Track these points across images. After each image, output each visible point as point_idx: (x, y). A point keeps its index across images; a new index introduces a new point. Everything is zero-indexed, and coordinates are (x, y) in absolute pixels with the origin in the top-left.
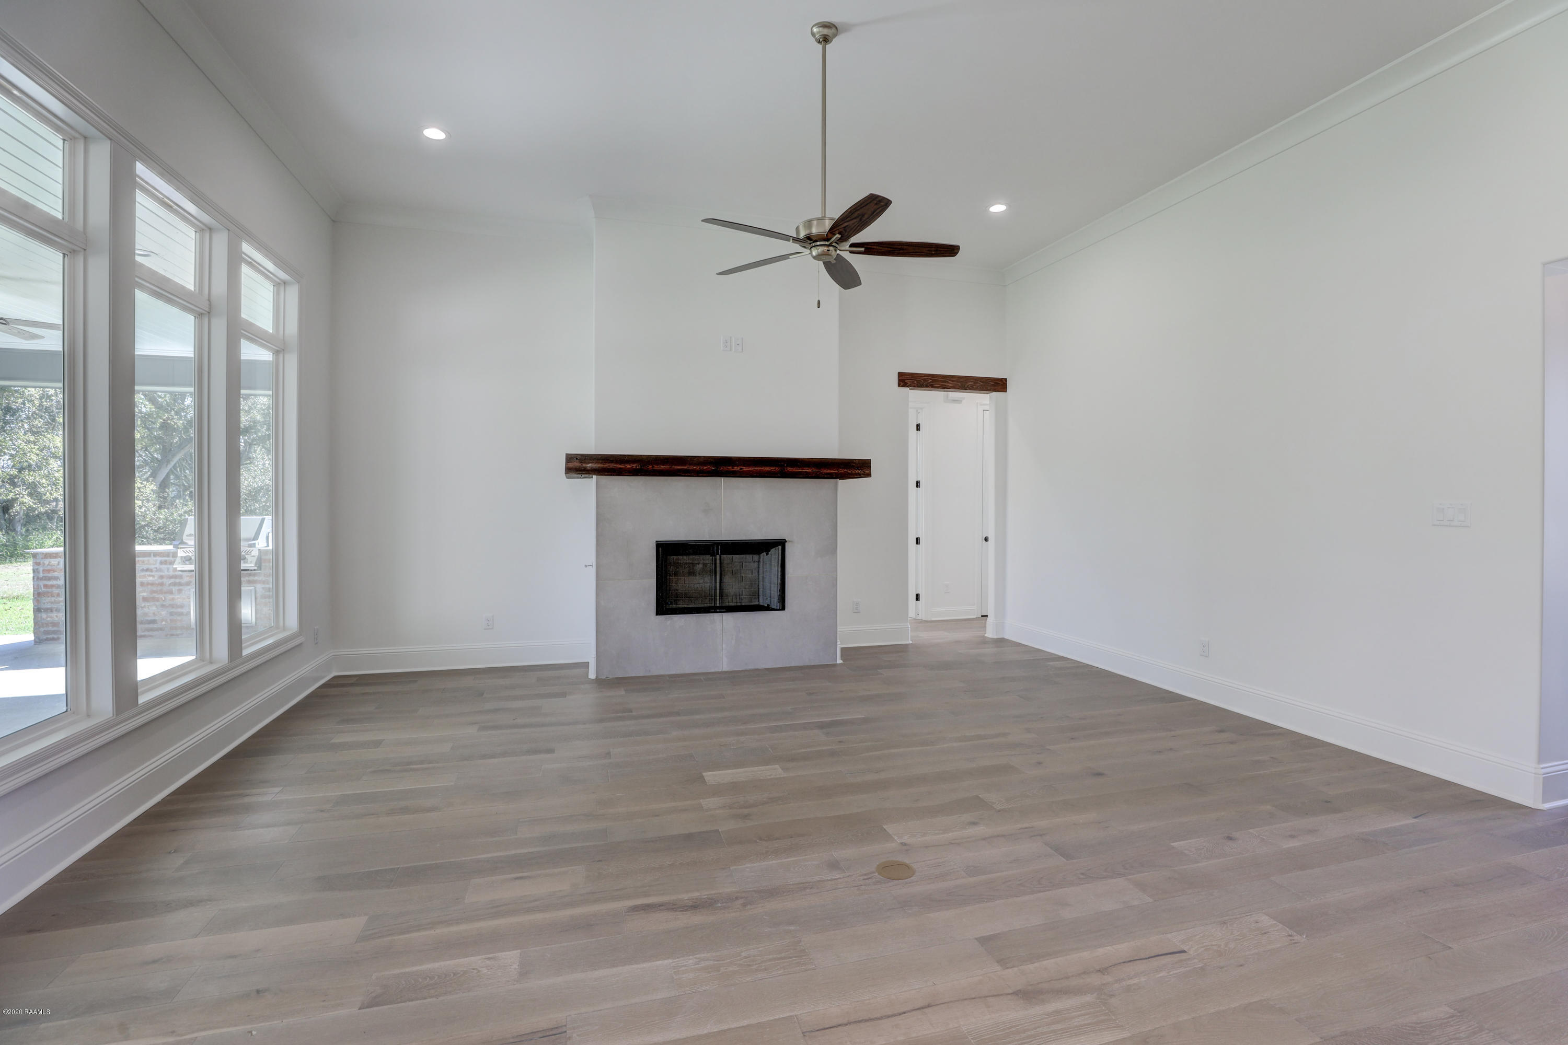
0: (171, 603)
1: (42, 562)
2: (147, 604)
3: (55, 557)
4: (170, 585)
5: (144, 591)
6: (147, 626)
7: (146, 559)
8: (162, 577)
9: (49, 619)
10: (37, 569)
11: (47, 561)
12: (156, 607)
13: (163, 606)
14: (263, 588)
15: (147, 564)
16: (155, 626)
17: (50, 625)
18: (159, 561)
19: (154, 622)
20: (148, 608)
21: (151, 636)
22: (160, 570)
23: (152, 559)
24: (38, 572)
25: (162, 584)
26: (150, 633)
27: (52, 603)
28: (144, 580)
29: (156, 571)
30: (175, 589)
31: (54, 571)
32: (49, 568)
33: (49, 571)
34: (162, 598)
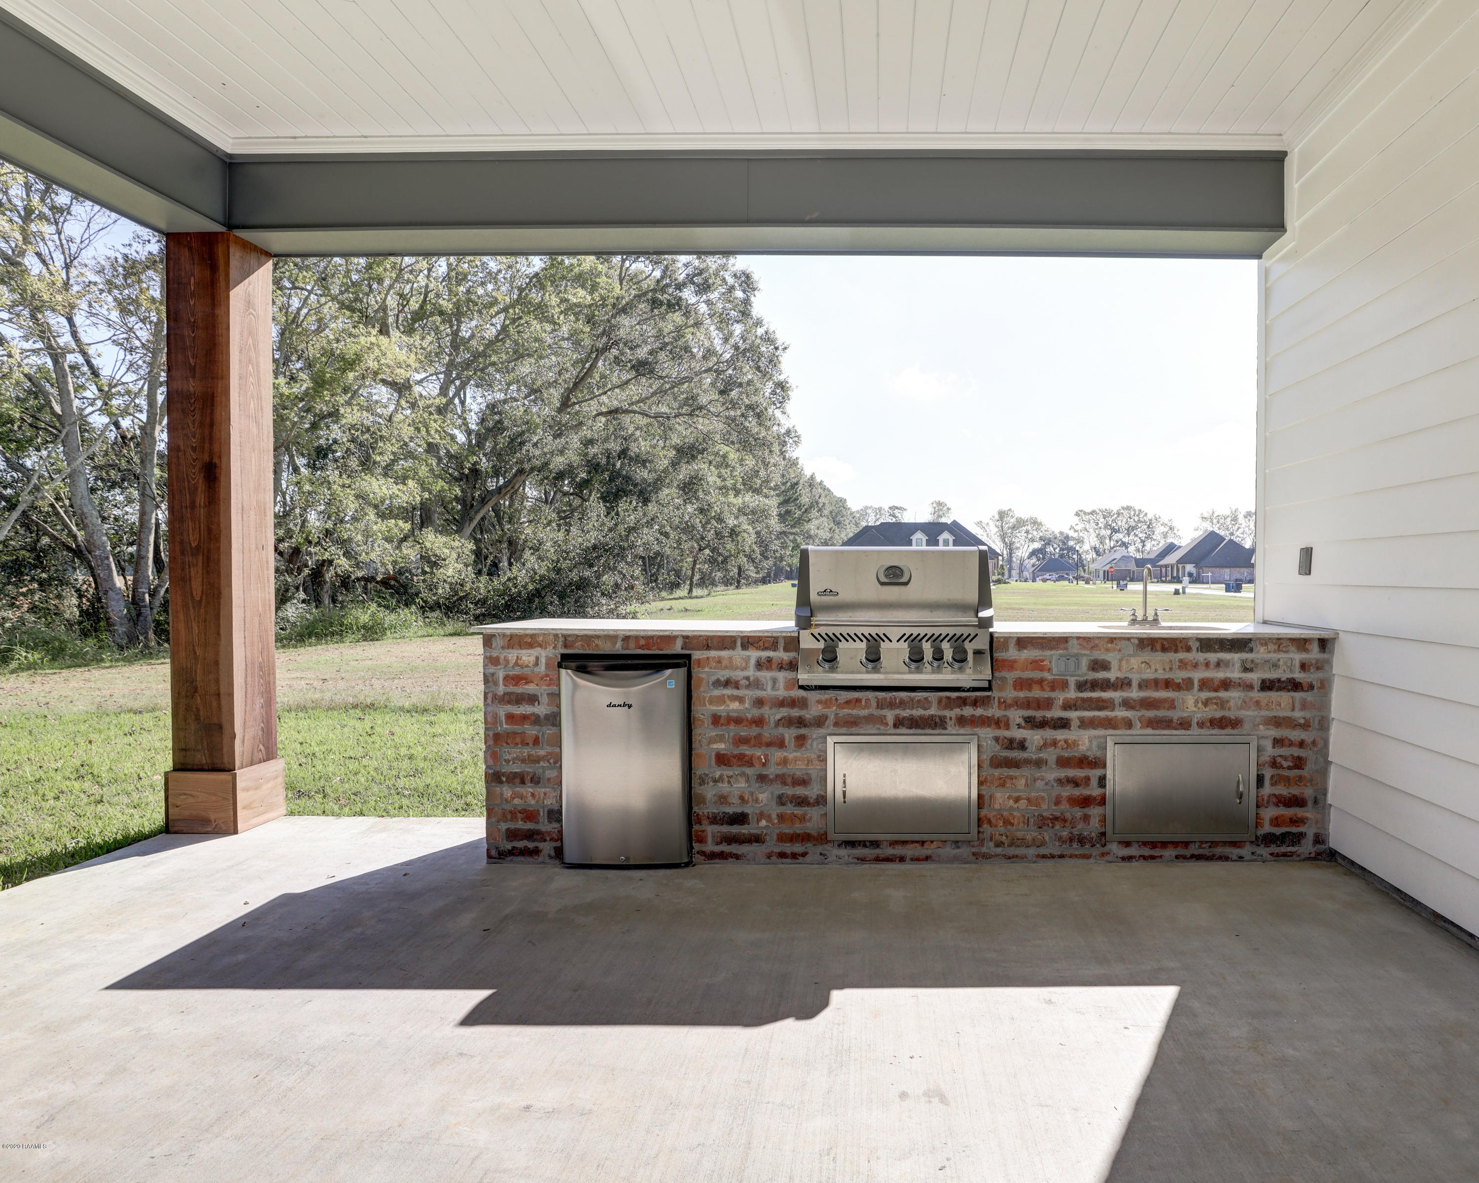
0: (780, 770)
1: (502, 657)
2: (726, 772)
3: (530, 646)
4: (778, 723)
5: (721, 739)
6: (725, 829)
7: (724, 653)
8: (759, 702)
9: (517, 801)
10: (493, 674)
11: (512, 655)
12: (748, 780)
13: (761, 779)
14: (998, 740)
15: (726, 668)
16: (744, 830)
17: (519, 815)
18: (753, 662)
19: (740, 819)
20: (729, 782)
21: (737, 857)
22: (756, 684)
23: (738, 654)
24: (496, 684)
25: (759, 722)
26: (734, 848)
27: (523, 761)
28: (721, 710)
29: (748, 687)
30: (789, 734)
31: (527, 681)
32: (517, 671)
33: (517, 680)
34: (759, 758)
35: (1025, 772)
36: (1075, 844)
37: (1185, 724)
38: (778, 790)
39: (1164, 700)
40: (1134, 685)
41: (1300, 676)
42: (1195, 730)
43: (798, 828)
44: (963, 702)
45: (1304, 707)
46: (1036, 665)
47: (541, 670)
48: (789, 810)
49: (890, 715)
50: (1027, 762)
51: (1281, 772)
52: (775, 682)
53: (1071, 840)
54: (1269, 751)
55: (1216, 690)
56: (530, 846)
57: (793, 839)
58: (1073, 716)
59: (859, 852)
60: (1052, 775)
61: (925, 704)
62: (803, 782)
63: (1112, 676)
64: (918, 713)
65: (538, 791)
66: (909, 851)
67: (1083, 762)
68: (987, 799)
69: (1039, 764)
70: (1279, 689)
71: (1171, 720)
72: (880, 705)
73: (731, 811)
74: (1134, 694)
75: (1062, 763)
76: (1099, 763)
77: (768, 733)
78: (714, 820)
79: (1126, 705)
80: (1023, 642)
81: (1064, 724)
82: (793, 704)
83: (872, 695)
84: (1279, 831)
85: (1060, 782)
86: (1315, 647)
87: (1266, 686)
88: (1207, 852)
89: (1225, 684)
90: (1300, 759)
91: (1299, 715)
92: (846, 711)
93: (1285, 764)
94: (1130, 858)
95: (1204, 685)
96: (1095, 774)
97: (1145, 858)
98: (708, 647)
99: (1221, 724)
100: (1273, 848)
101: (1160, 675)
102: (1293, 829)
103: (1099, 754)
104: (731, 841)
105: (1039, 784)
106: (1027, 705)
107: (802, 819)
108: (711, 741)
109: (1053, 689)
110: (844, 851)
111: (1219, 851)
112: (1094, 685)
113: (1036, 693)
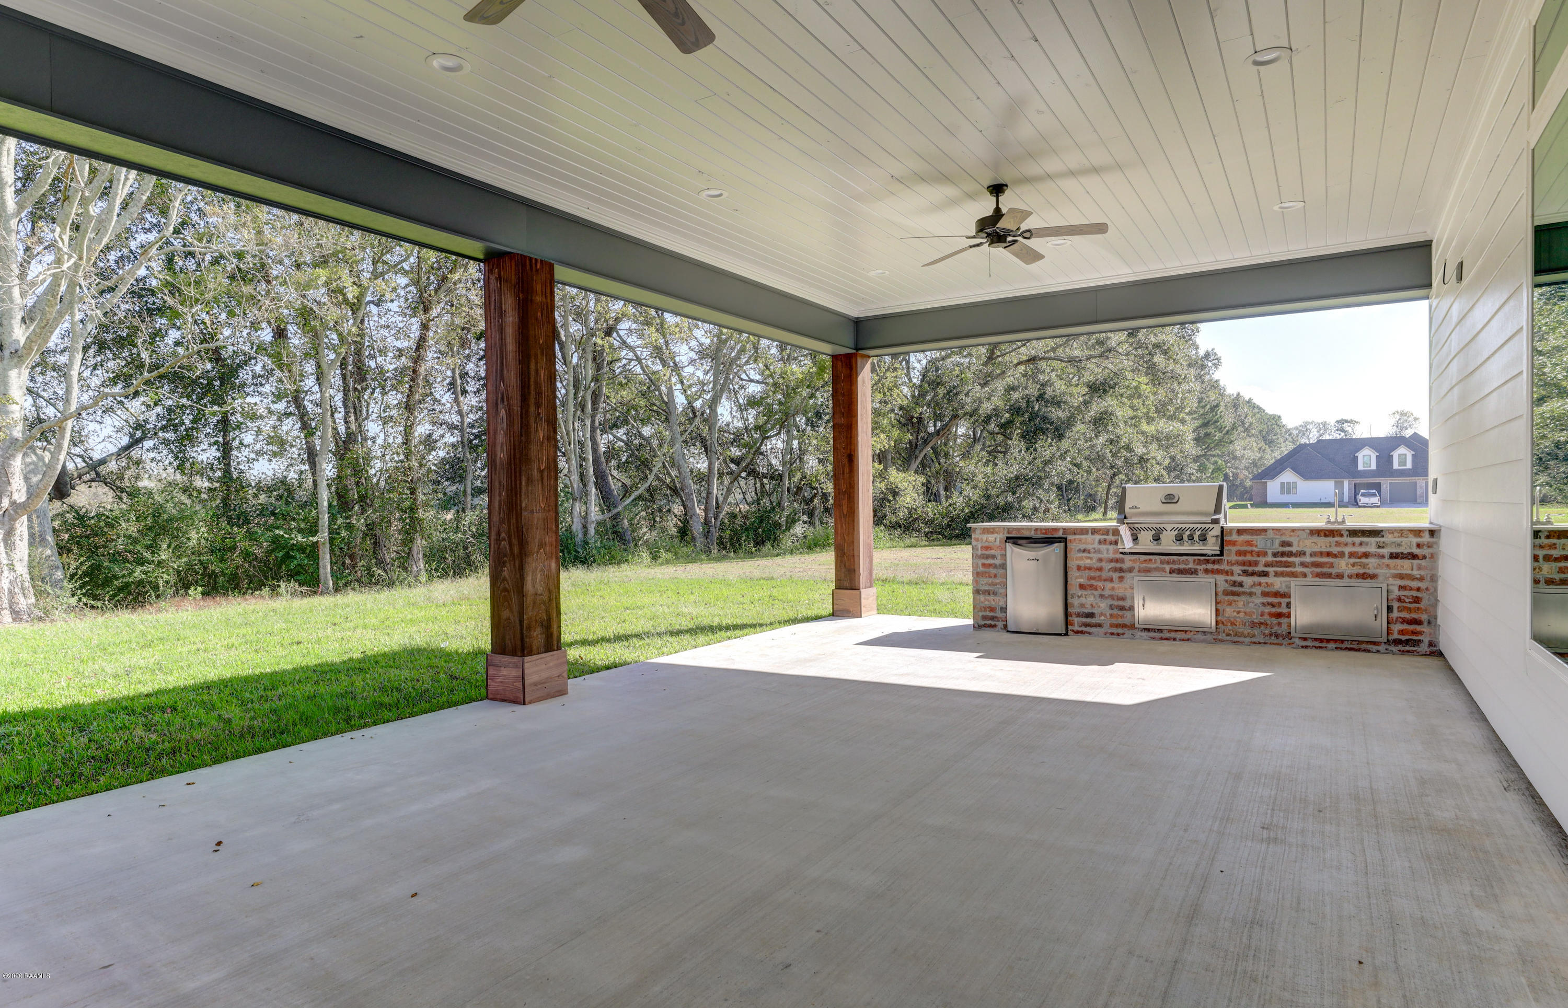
0: (1110, 593)
1: (980, 538)
2: (1084, 592)
3: (993, 533)
4: (1110, 570)
5: (1081, 577)
6: (1084, 620)
7: (1083, 537)
8: (1100, 560)
9: (986, 602)
10: (976, 545)
11: (984, 537)
12: (1095, 597)
13: (1102, 596)
14: (1226, 581)
15: (1084, 543)
16: (1093, 620)
17: (988, 609)
18: (1097, 541)
19: (1091, 615)
20: (1086, 597)
21: (1090, 633)
22: (1099, 551)
23: (1089, 537)
25: (1100, 569)
26: (1088, 629)
27: (990, 584)
28: (1081, 563)
29: (1094, 552)
30: (1115, 575)
31: (991, 548)
32: (987, 544)
33: (987, 548)
34: (1100, 586)
35: (1243, 598)
36: (1273, 638)
37: (1340, 576)
38: (1110, 602)
39: (1327, 563)
40: (1308, 554)
41: (1416, 551)
42: (1346, 579)
43: (1120, 621)
44: (1208, 562)
45: (1419, 568)
46: (1249, 543)
47: (998, 543)
48: (1115, 612)
49: (1167, 568)
50: (1244, 593)
51: (1404, 604)
52: (1108, 550)
53: (1271, 635)
54: (1396, 592)
55: (1360, 558)
56: (993, 623)
57: (1117, 626)
58: (1271, 570)
59: (1152, 634)
60: (1259, 600)
61: (1186, 563)
62: (1123, 599)
63: (1294, 549)
64: (1182, 566)
65: (997, 598)
66: (1179, 636)
67: (1277, 594)
68: (1221, 611)
69: (1251, 594)
70: (1402, 558)
71: (1331, 574)
72: (1162, 562)
73: (1086, 611)
74: (1308, 559)
75: (1265, 594)
76: (1286, 595)
77: (1105, 574)
78: (1078, 615)
79: (1303, 564)
80: (1240, 531)
81: (1265, 574)
82: (1117, 561)
83: (1157, 557)
84: (1404, 638)
85: (1263, 604)
86: (1427, 535)
87: (1393, 556)
88: (1356, 646)
89: (1366, 555)
90: (1417, 597)
91: (1416, 573)
92: (1144, 565)
93: (1407, 600)
94: (1306, 647)
95: (1352, 555)
96: (1284, 601)
97: (1316, 647)
98: (1075, 534)
99: (1364, 576)
100: (1400, 647)
101: (1324, 549)
102: (1415, 638)
103: (1286, 590)
104: (1086, 625)
105: (1251, 605)
106: (1244, 564)
107: (1122, 617)
108: (1077, 578)
109: (1258, 556)
110: (1144, 634)
111: (1363, 646)
112: (1283, 554)
113: (1249, 558)
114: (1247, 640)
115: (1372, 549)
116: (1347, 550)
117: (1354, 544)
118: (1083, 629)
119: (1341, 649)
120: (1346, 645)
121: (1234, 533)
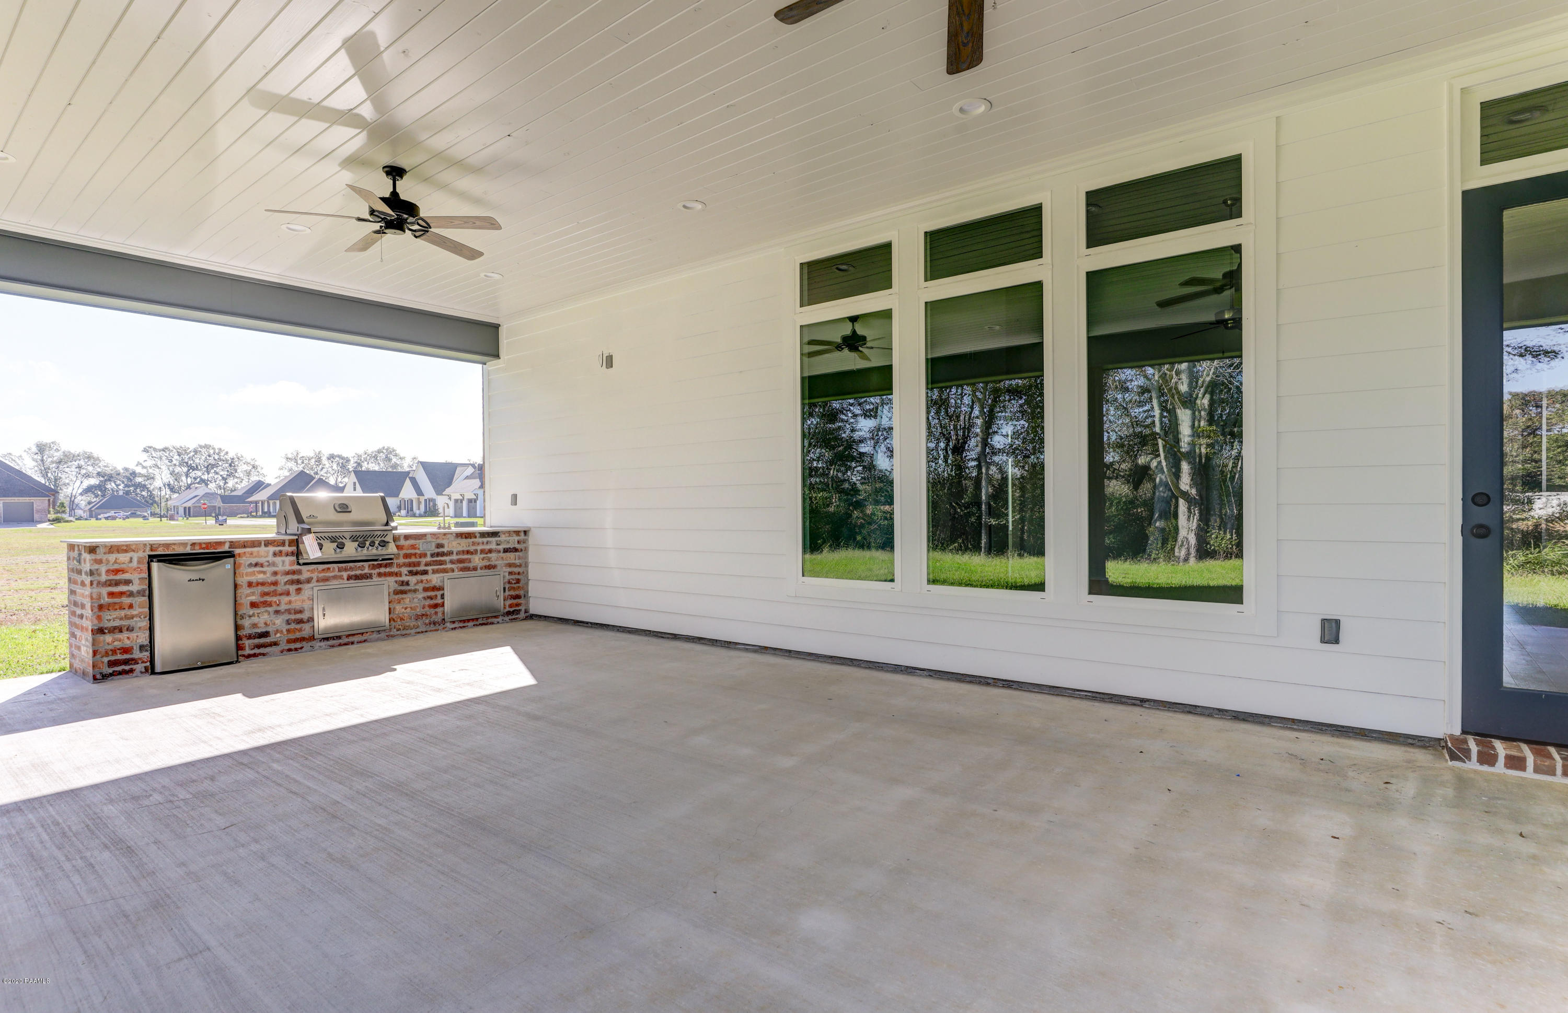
0: (287, 607)
1: (104, 559)
2: (256, 611)
3: (126, 551)
4: (286, 583)
5: (253, 594)
6: (257, 641)
7: (254, 549)
8: (275, 573)
9: (116, 643)
10: (97, 570)
11: (112, 557)
12: (269, 614)
13: (278, 612)
14: (396, 582)
15: (256, 557)
16: (268, 640)
17: (118, 651)
18: (271, 553)
19: (265, 634)
20: (258, 616)
21: (264, 655)
22: (274, 564)
23: (263, 549)
24: (99, 575)
25: (275, 583)
26: (262, 650)
27: (121, 619)
28: (253, 579)
29: (268, 566)
30: (292, 588)
31: (123, 571)
32: (116, 567)
33: (116, 572)
34: (276, 602)
35: (409, 595)
36: (432, 626)
37: (475, 569)
38: (286, 617)
39: (467, 559)
40: (455, 553)
41: (517, 546)
42: (479, 571)
43: (298, 635)
44: (380, 566)
45: (519, 558)
46: (413, 547)
47: (135, 564)
48: (293, 626)
49: (345, 575)
50: (410, 591)
51: (512, 585)
52: (283, 562)
53: (430, 624)
54: (508, 577)
55: (487, 554)
56: (127, 668)
57: (295, 641)
58: (429, 568)
59: (331, 642)
60: (421, 595)
61: (362, 568)
62: (301, 612)
63: (445, 550)
64: (358, 572)
65: (133, 635)
66: (355, 639)
67: (434, 589)
68: (392, 609)
69: (415, 591)
70: (510, 552)
71: (469, 568)
72: (340, 570)
73: (259, 631)
74: (454, 557)
75: (425, 590)
76: (441, 588)
77: (280, 588)
78: (250, 637)
79: (452, 562)
80: (407, 537)
81: (425, 572)
82: (294, 572)
83: (335, 565)
84: (511, 610)
85: (424, 598)
86: (522, 534)
87: (506, 551)
88: (485, 622)
89: (490, 551)
90: (518, 579)
91: (517, 562)
92: (322, 574)
93: (513, 582)
94: (455, 628)
95: (482, 551)
96: (439, 593)
97: (461, 627)
98: (245, 547)
99: (489, 567)
100: (510, 617)
101: (466, 549)
102: (517, 608)
103: (441, 584)
104: (259, 646)
105: (416, 600)
106: (410, 565)
107: (300, 630)
108: (247, 595)
109: (420, 557)
110: (323, 644)
111: (490, 620)
112: (438, 554)
113: (413, 560)
114: (413, 631)
115: (493, 546)
116: (479, 548)
117: (483, 543)
118: (256, 651)
119: (477, 625)
120: (480, 621)
121: (402, 538)
